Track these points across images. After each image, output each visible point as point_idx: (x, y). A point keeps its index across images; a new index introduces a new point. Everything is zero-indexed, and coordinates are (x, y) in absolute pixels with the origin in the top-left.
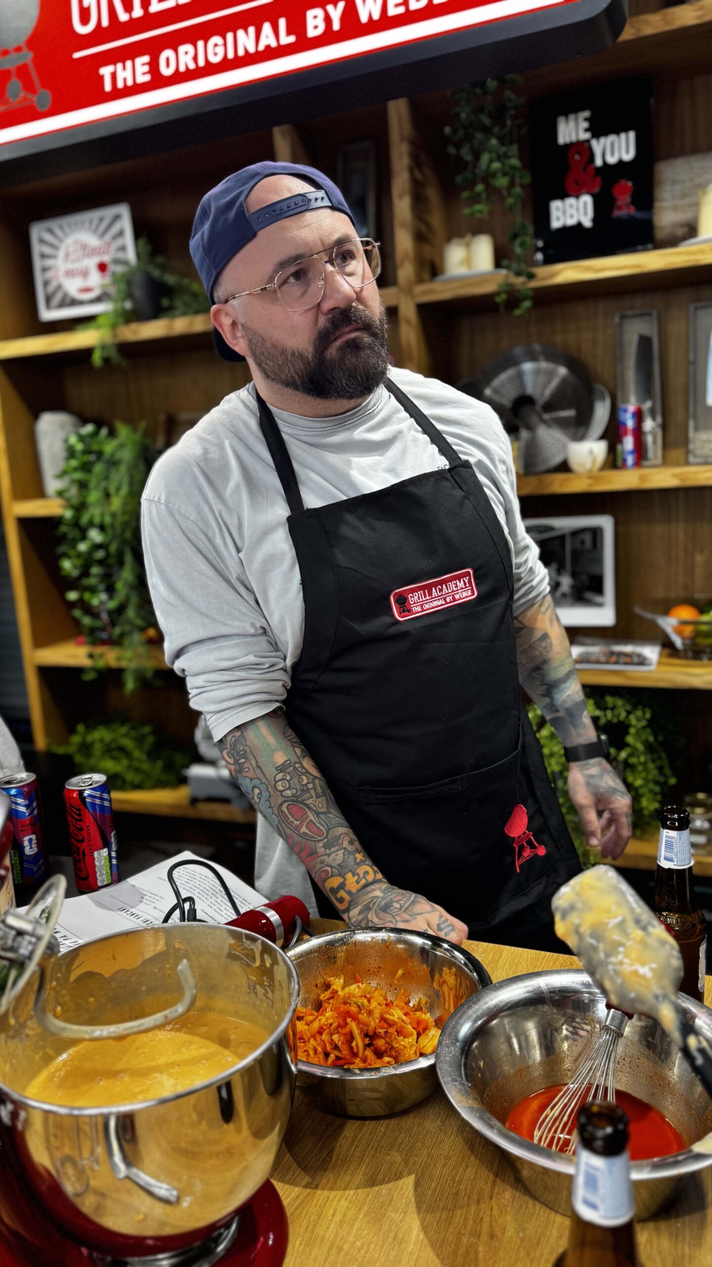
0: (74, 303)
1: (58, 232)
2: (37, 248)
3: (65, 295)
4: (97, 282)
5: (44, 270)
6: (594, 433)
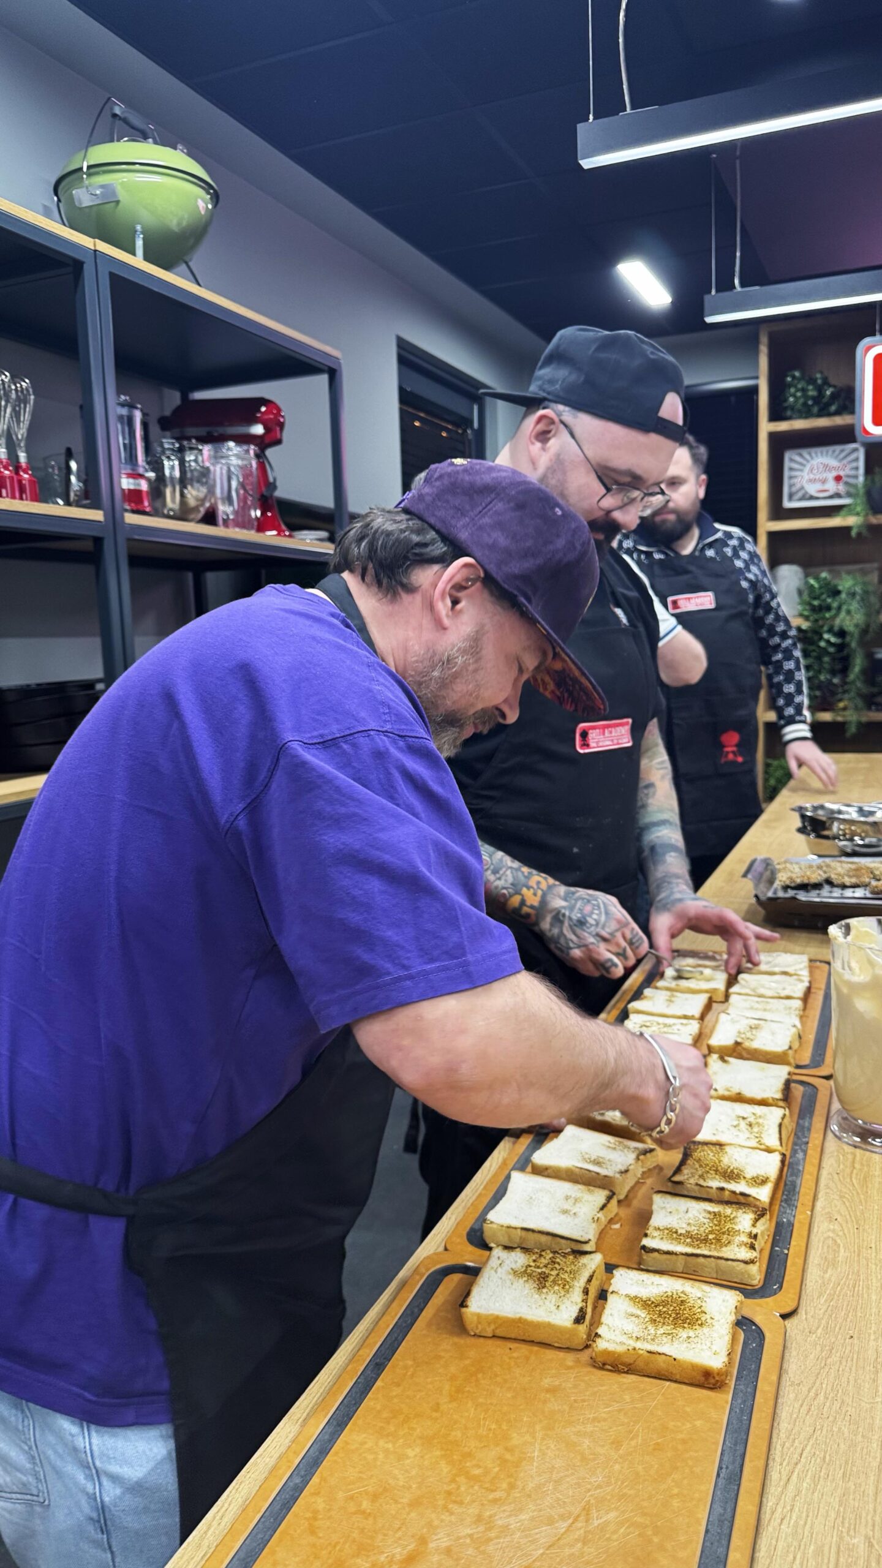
0: (812, 498)
1: (807, 457)
2: (787, 464)
3: (806, 493)
4: (832, 487)
5: (791, 478)
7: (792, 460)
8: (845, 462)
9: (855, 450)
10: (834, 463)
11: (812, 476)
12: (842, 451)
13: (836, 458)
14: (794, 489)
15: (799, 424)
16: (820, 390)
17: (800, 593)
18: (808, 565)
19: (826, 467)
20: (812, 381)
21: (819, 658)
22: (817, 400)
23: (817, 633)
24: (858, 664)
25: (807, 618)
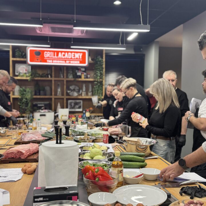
1: (20, 65)
3: (20, 72)
4: (25, 71)
5: (17, 69)
6: (80, 93)
7: (17, 66)
8: (27, 67)
11: (21, 69)
13: (25, 66)
14: (18, 71)
15: (18, 59)
16: (22, 53)
17: (19, 91)
18: (21, 86)
19: (24, 68)
20: (20, 51)
21: (23, 104)
22: (22, 55)
23: (22, 99)
24: (30, 105)
25: (20, 96)
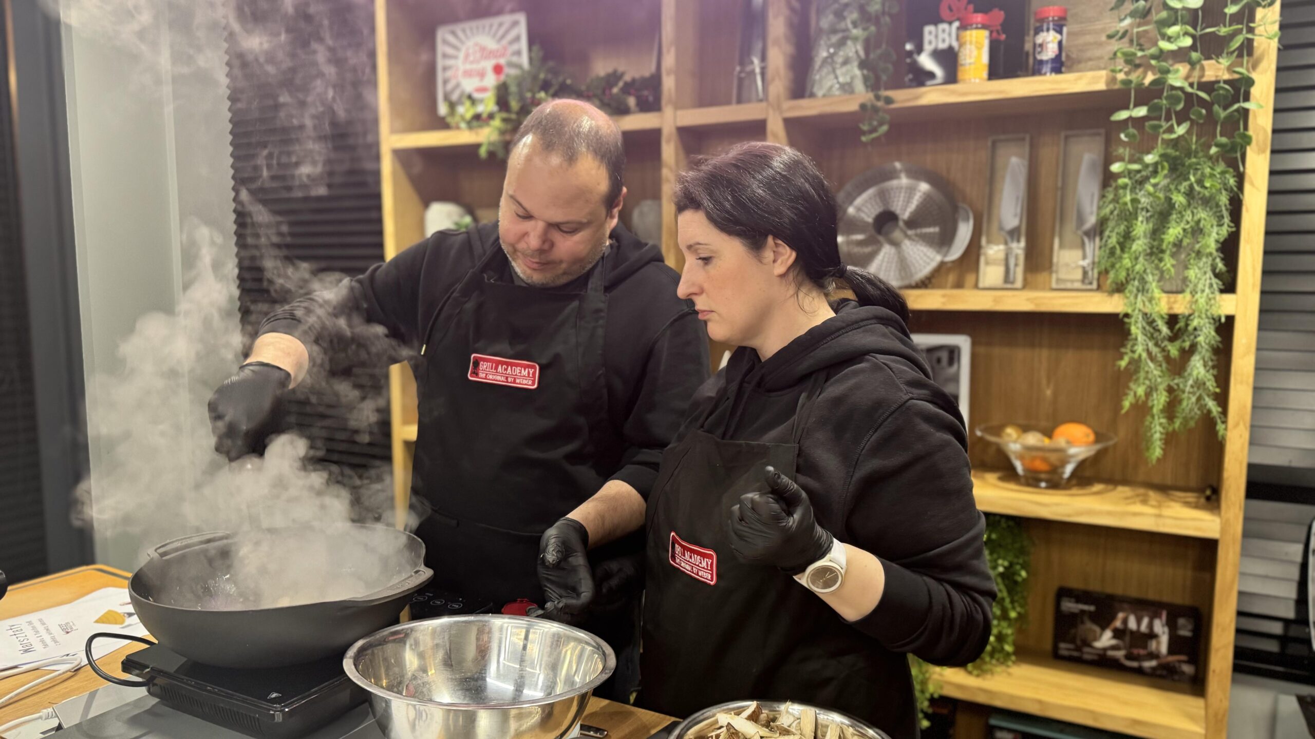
1: (461, 35)
2: (440, 48)
3: (463, 93)
5: (445, 69)
6: (956, 252)
7: (445, 42)
8: (505, 42)
9: (515, 24)
10: (491, 44)
11: (468, 67)
12: (500, 25)
13: (494, 36)
14: (450, 86)
19: (485, 53)
